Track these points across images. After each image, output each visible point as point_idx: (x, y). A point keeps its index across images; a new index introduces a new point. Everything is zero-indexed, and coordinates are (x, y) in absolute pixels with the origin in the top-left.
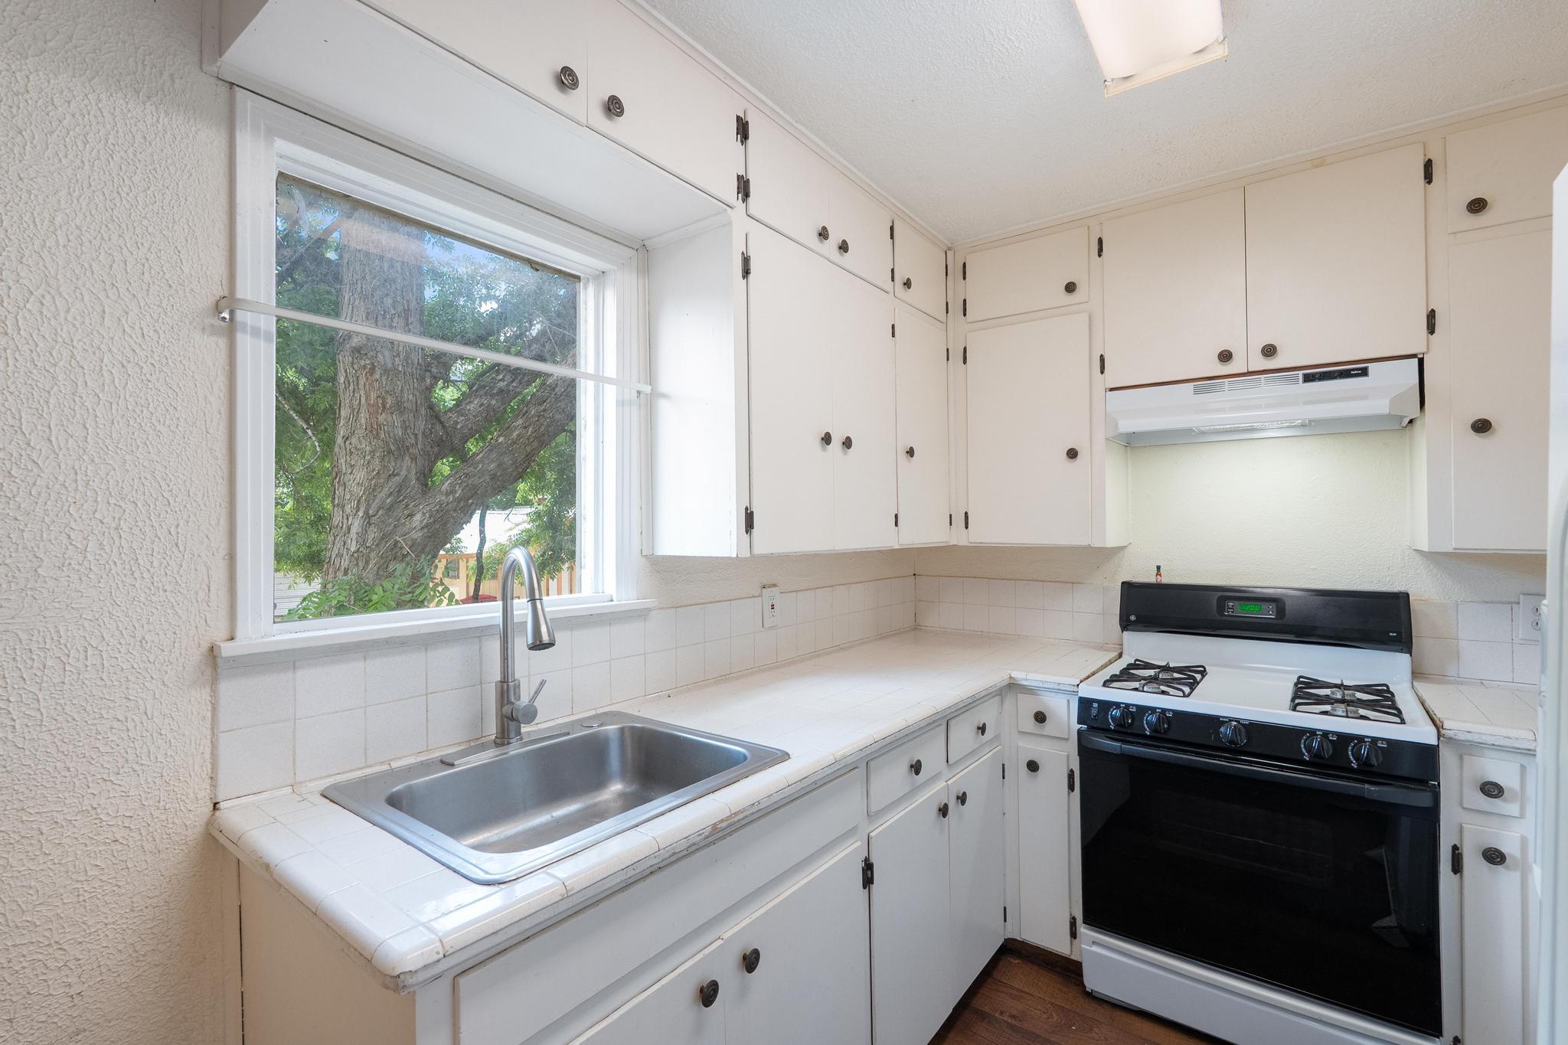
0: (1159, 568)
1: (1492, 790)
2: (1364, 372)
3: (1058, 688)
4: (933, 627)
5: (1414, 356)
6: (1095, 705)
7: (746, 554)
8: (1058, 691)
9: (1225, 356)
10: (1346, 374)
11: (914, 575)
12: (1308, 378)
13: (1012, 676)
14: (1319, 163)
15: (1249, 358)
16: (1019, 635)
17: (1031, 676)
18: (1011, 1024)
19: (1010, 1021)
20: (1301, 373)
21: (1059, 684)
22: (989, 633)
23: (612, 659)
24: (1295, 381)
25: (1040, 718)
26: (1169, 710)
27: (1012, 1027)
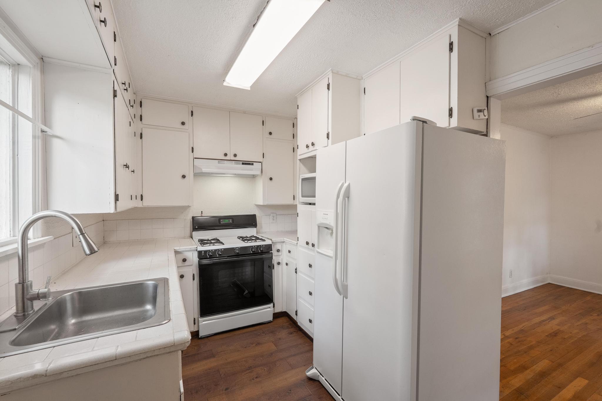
0: (202, 212)
1: (278, 251)
2: (253, 164)
3: (190, 249)
4: (114, 241)
5: (261, 162)
6: (203, 252)
7: (115, 212)
8: (191, 251)
9: (226, 155)
10: (249, 164)
11: (103, 220)
12: (243, 164)
13: (175, 249)
14: (245, 113)
15: (230, 157)
16: (154, 239)
17: (181, 248)
18: (186, 356)
19: (185, 356)
20: (241, 162)
21: (191, 248)
22: (141, 239)
23: (34, 269)
24: (239, 164)
25: (184, 260)
26: (222, 249)
27: (187, 357)
